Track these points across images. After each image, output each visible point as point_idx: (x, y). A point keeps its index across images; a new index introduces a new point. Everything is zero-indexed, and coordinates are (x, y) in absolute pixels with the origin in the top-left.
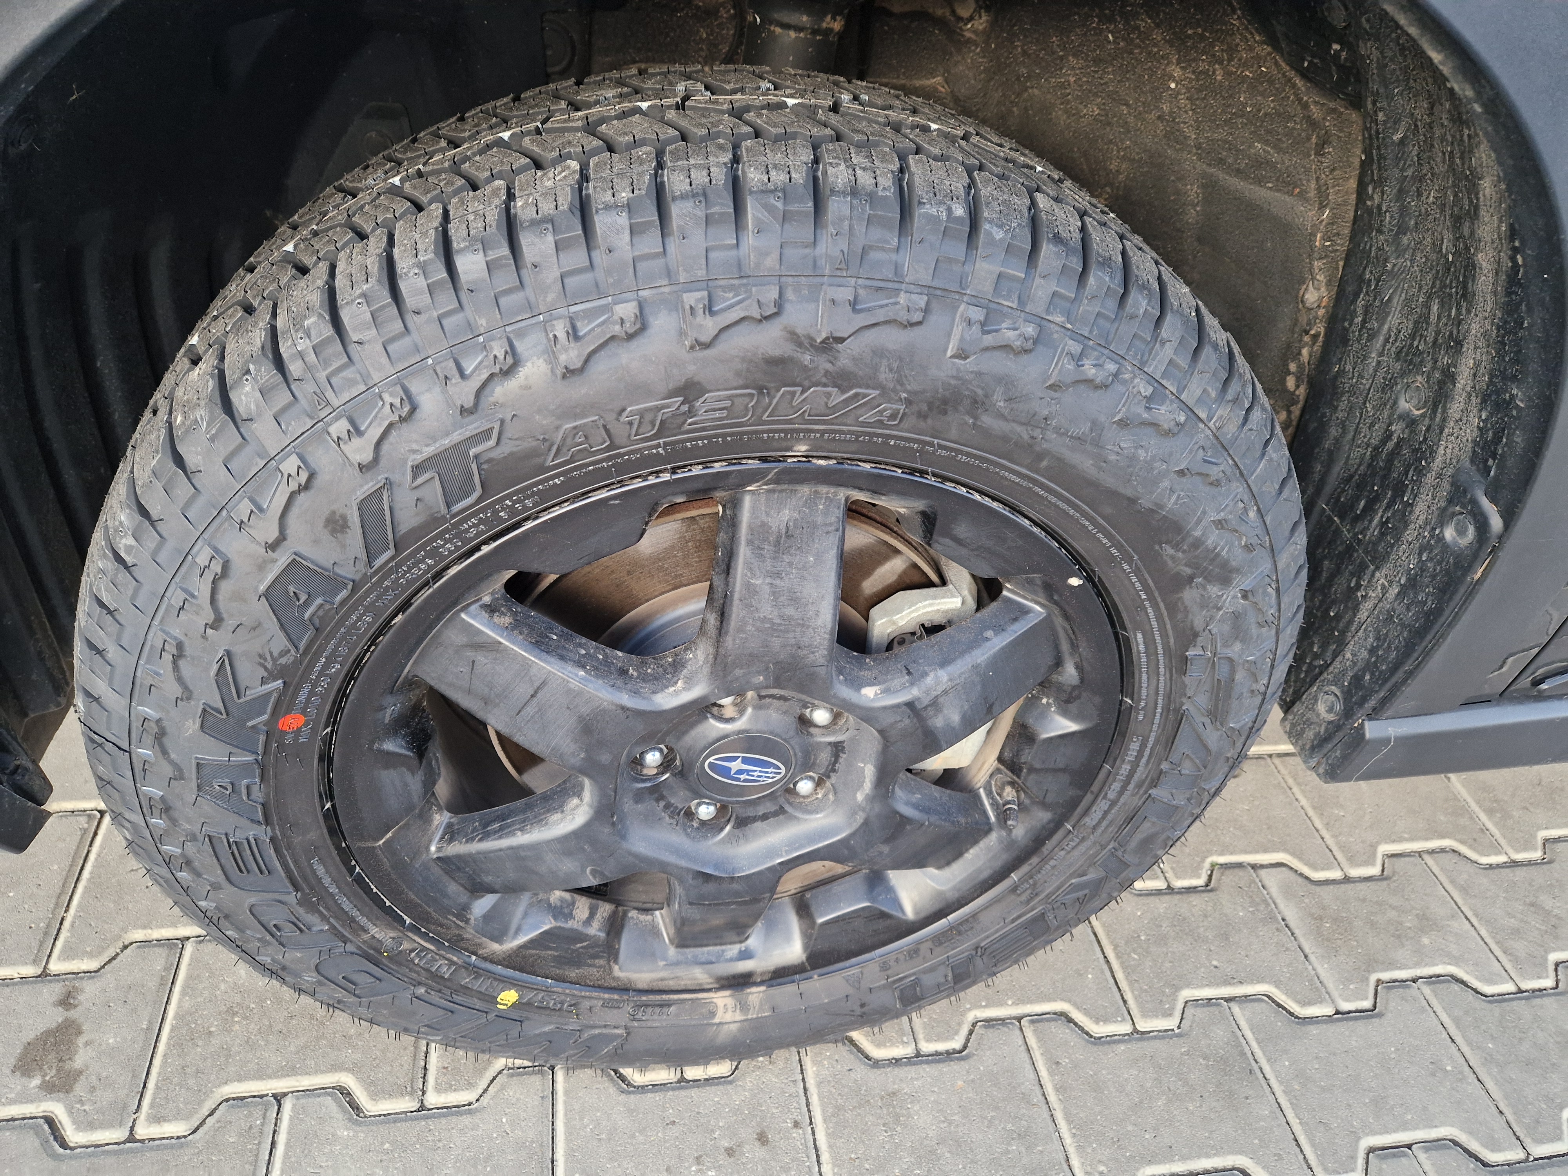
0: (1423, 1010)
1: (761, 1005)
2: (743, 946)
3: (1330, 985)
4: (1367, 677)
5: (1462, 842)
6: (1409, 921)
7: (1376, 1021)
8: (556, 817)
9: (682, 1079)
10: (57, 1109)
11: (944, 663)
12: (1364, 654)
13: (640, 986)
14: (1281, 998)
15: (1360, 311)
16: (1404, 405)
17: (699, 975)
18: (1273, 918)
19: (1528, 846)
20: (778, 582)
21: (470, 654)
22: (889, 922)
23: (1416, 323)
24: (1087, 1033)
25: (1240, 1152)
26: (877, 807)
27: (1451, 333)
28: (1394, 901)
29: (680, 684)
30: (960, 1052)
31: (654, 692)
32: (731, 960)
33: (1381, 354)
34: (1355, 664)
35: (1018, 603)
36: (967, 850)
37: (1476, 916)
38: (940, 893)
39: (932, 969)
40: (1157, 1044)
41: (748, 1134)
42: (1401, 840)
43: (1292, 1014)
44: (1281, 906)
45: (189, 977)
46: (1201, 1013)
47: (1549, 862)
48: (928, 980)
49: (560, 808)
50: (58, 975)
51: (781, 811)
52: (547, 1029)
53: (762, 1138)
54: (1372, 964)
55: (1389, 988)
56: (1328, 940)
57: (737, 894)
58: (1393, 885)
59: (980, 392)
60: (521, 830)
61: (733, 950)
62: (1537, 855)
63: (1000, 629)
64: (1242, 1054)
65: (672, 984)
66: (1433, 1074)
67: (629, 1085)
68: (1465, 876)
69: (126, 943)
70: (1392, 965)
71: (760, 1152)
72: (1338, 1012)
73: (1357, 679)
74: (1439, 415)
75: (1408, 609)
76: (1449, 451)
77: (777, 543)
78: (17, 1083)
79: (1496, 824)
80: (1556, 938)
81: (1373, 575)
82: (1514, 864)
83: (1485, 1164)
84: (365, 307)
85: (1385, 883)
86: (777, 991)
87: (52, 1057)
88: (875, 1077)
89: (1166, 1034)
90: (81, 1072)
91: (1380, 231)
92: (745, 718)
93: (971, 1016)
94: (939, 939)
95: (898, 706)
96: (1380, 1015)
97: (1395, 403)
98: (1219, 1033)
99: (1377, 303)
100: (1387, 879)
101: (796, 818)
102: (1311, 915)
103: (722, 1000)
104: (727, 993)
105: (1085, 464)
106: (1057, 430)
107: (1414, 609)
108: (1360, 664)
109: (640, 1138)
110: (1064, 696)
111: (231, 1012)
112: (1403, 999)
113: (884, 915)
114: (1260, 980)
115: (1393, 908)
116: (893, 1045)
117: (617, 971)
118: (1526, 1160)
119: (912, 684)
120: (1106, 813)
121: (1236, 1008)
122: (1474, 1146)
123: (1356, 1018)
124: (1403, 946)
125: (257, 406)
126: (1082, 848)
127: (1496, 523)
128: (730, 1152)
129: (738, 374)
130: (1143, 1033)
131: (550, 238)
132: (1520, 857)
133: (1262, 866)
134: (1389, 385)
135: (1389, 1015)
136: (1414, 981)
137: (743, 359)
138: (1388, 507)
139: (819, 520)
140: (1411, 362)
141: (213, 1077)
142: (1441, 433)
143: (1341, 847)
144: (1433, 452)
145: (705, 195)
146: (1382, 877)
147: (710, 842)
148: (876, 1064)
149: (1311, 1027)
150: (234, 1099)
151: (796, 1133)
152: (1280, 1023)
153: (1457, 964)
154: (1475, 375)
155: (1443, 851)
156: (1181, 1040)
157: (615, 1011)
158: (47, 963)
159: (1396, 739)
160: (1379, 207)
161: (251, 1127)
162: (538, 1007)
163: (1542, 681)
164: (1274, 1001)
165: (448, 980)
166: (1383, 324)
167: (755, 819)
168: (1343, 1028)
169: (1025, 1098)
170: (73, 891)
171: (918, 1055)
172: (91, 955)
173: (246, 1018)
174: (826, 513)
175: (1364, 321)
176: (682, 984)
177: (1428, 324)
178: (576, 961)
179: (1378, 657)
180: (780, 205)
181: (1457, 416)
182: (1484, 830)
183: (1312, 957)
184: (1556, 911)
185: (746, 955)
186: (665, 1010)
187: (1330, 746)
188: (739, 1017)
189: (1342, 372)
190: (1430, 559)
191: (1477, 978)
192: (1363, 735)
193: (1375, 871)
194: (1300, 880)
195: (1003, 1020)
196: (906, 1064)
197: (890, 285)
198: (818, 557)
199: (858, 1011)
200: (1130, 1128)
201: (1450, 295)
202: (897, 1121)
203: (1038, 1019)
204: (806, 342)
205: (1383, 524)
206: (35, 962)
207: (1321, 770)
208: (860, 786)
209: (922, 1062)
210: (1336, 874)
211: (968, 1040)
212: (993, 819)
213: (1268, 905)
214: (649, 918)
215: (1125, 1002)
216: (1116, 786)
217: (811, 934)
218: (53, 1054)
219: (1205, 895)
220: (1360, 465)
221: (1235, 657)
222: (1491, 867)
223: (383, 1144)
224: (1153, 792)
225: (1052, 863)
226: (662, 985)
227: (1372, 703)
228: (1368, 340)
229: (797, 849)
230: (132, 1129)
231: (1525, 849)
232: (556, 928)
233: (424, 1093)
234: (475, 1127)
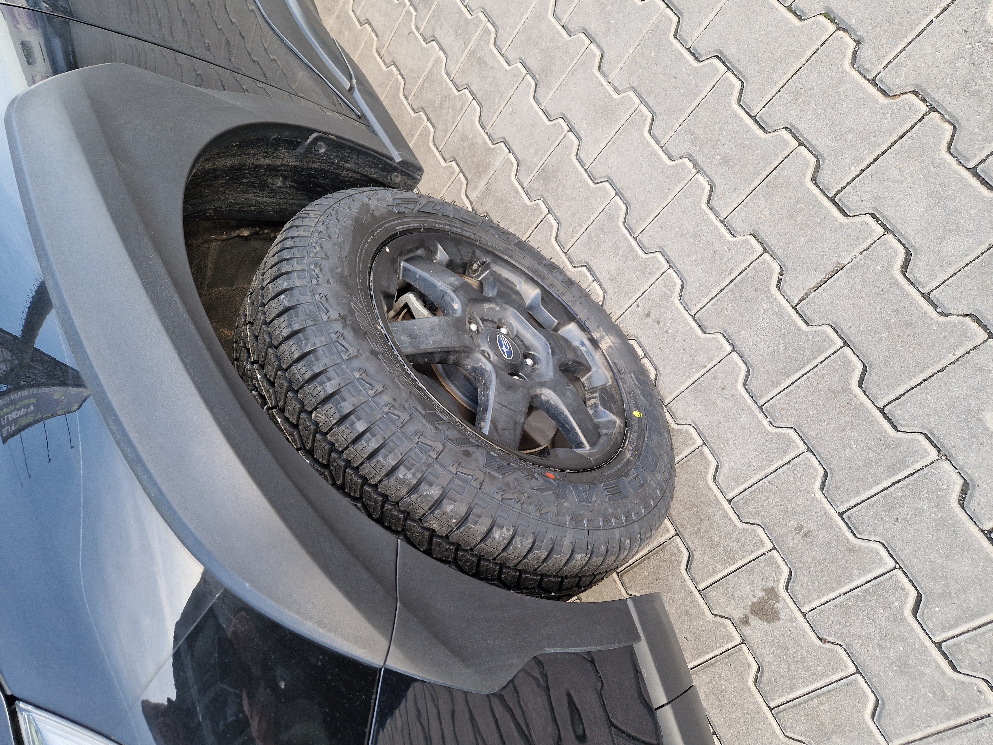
0: (495, 126)
1: (599, 332)
2: (580, 346)
3: (501, 159)
4: (380, 166)
5: (428, 140)
6: (466, 144)
7: (506, 139)
8: (552, 401)
9: (645, 356)
10: (781, 586)
11: (434, 286)
12: (373, 169)
13: (612, 374)
14: (514, 172)
15: (250, 209)
16: (280, 184)
17: (597, 356)
18: (487, 188)
19: (420, 118)
20: (428, 335)
21: (500, 431)
22: (544, 297)
23: (250, 187)
24: (558, 228)
25: (570, 159)
26: (499, 300)
27: (253, 171)
28: (461, 152)
29: (480, 364)
30: (586, 266)
31: (487, 371)
32: (587, 348)
33: (263, 197)
34: (377, 173)
35: (403, 272)
36: (504, 278)
37: (454, 124)
38: (524, 281)
39: (555, 278)
40: (550, 203)
41: (650, 320)
42: (437, 160)
43: (518, 166)
44: (481, 188)
45: (711, 575)
46: (532, 195)
47: (422, 108)
48: (561, 278)
49: (548, 402)
50: (740, 635)
51: (517, 336)
52: (643, 399)
53: (648, 315)
54: (488, 149)
55: (493, 140)
56: (486, 167)
57: (555, 341)
58: (456, 155)
59: (338, 276)
60: (563, 414)
61: (583, 349)
62: (422, 114)
63: (415, 274)
64: (539, 175)
65: (606, 364)
66: (515, 113)
67: (657, 374)
68: (441, 133)
69: (714, 616)
70: (485, 143)
71: (653, 312)
72: (510, 152)
73: (383, 170)
74: (281, 168)
75: (352, 158)
76: (293, 160)
77: (414, 338)
78: (783, 613)
79: (416, 132)
80: (449, 95)
81: (343, 176)
82: (429, 119)
83: (536, 85)
84: (389, 457)
85: (456, 158)
86: (591, 329)
87: (766, 608)
88: (609, 290)
89: (545, 202)
90: (765, 589)
91: (221, 207)
92: (485, 349)
93: (573, 270)
94: (543, 278)
95: (456, 295)
96: (504, 138)
97: (279, 187)
98: (536, 185)
99: (246, 203)
100: (454, 158)
101: (517, 331)
102: (480, 176)
103: (604, 345)
104: (600, 345)
105: (348, 246)
106: (341, 254)
107: (351, 156)
108: (377, 170)
109: (671, 356)
110: (430, 253)
111: (712, 546)
112: (495, 133)
113: (543, 299)
114: (511, 181)
115: (464, 151)
116: (596, 290)
117: (610, 383)
118: (529, 74)
119: (447, 293)
120: (466, 231)
121: (525, 185)
122: (533, 90)
123: (509, 145)
124: (476, 142)
125: (437, 486)
126: (484, 237)
127: (315, 135)
128: (658, 322)
129: (363, 341)
130: (549, 210)
131: (343, 404)
132: (425, 119)
133: (470, 201)
134: (274, 192)
135: (502, 136)
136: (487, 133)
137: (358, 340)
138: (317, 178)
139: (400, 328)
140: (264, 185)
141: (737, 533)
142: (287, 165)
143: (450, 178)
144: (295, 166)
145: (309, 365)
146: (455, 160)
147: (540, 357)
148: (605, 292)
149: (519, 158)
150: (740, 519)
151: (641, 305)
152: (523, 168)
153: (474, 122)
154: (267, 157)
155: (435, 145)
156: (544, 196)
157: (626, 379)
158: (739, 645)
159: (398, 151)
160: (213, 209)
161: (744, 503)
162: (636, 404)
163: (358, 116)
164: (516, 174)
165: (638, 433)
166: (253, 199)
167: (524, 344)
168: (514, 148)
169: (590, 236)
170: (709, 660)
171: (595, 280)
172: (725, 626)
173: (711, 538)
174: (397, 327)
175: (253, 206)
176: (604, 361)
177: (250, 182)
178: (612, 397)
179: (372, 164)
180: (303, 342)
181: (281, 160)
182: (421, 134)
183: (495, 170)
184: (440, 99)
185: (583, 344)
186: (617, 364)
187: (410, 172)
188: (607, 338)
189: (273, 210)
190: (332, 155)
191: (476, 114)
192: (401, 161)
193: (453, 164)
194: (469, 186)
195: (568, 258)
196: (600, 282)
197: (316, 306)
198: (415, 325)
199: (584, 298)
200: (581, 197)
201: (240, 174)
202: (619, 273)
203: (562, 247)
204: (344, 324)
205: (324, 178)
206: (741, 650)
207: (420, 173)
208: (493, 309)
209: (596, 277)
210: (461, 175)
211: (581, 266)
212: (488, 271)
213: (483, 192)
214: (585, 383)
215: (541, 221)
216: (455, 229)
217: (563, 322)
218: (765, 608)
219: (490, 215)
220: (305, 195)
221: (392, 199)
222: (433, 126)
223: (722, 448)
224: (451, 217)
225: (494, 246)
226: (608, 367)
227: (389, 161)
228: (259, 203)
229: (528, 326)
230: (771, 550)
231: (421, 118)
232: (601, 405)
233: (699, 447)
234: (699, 418)
